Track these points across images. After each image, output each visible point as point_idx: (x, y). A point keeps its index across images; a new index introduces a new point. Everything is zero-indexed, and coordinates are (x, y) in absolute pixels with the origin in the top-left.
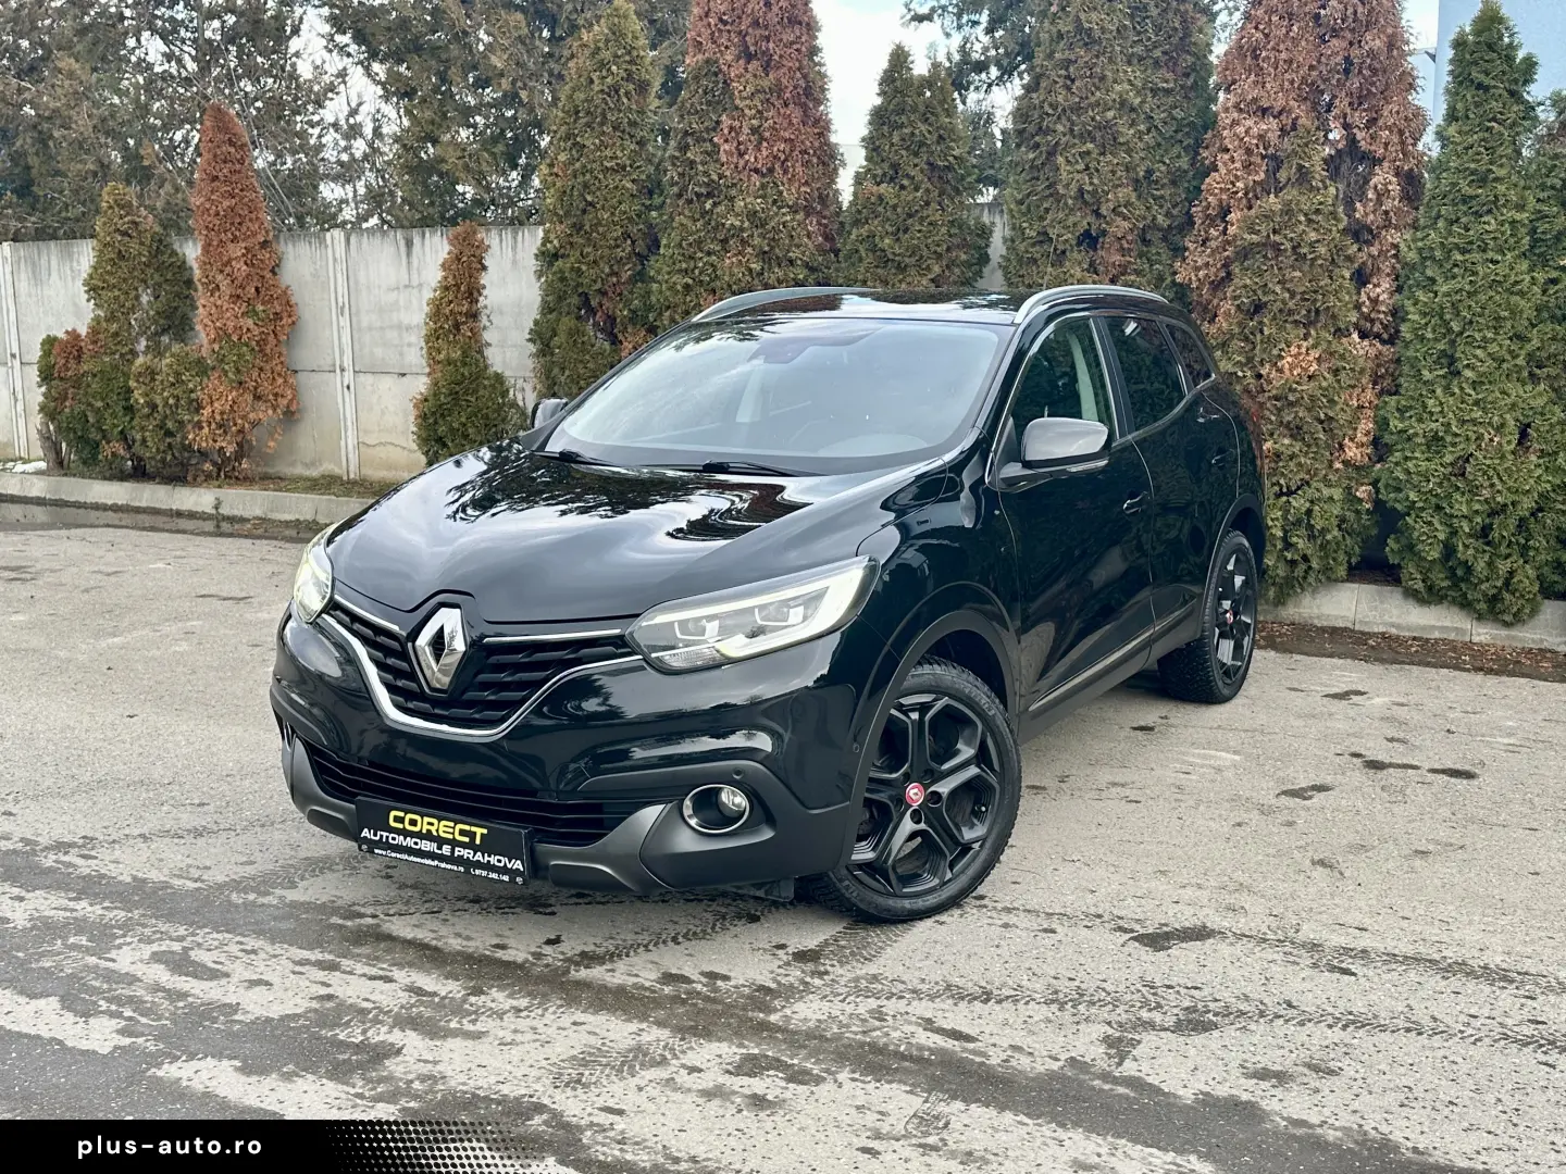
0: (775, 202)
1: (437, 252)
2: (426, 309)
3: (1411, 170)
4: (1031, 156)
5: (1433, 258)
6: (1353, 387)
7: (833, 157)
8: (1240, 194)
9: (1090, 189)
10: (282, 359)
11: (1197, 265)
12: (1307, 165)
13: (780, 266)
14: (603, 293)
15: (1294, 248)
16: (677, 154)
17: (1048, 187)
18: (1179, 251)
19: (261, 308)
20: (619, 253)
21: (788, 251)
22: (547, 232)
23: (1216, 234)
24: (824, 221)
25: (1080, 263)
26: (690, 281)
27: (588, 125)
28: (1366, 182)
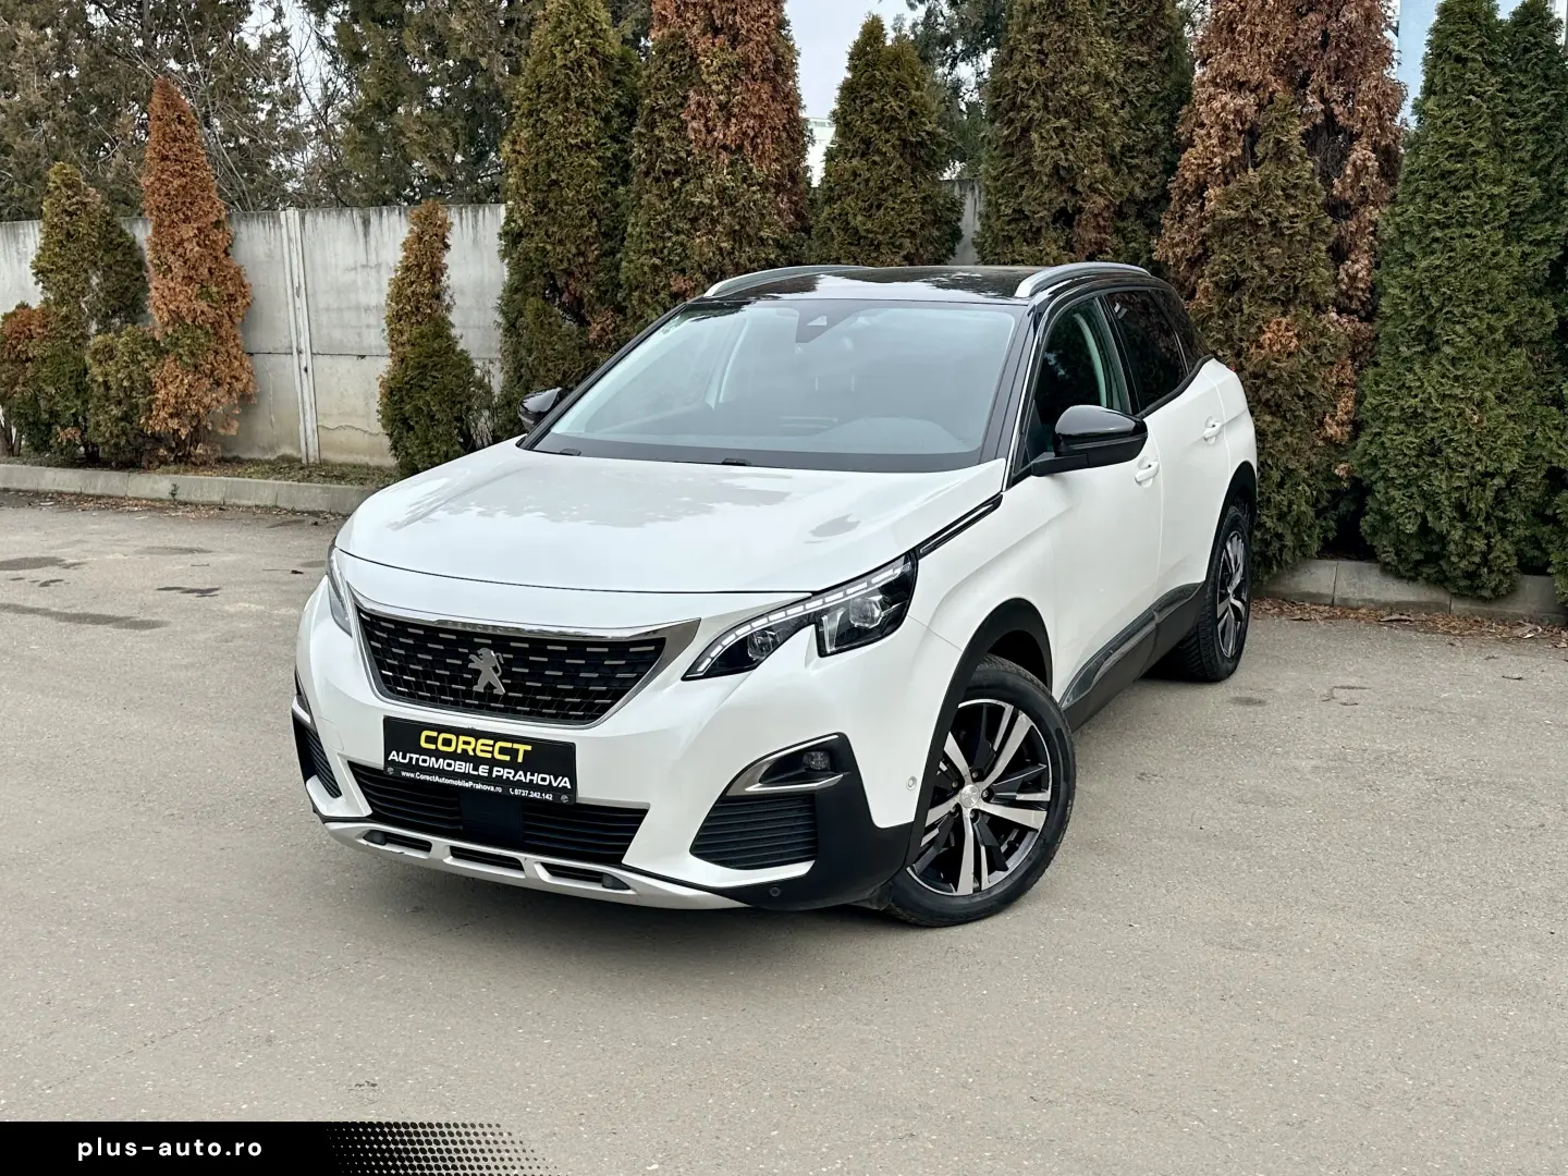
0: (744, 179)
1: (395, 231)
2: (387, 290)
3: (1388, 146)
4: (1006, 133)
5: (1412, 234)
6: (1332, 364)
7: (801, 134)
8: (1217, 170)
9: (1066, 165)
10: (238, 341)
11: (1173, 242)
12: (1285, 139)
13: (750, 246)
14: (570, 274)
15: (1273, 224)
16: (643, 131)
17: (1024, 164)
18: (1154, 227)
19: (215, 289)
20: (586, 232)
21: (760, 230)
22: (510, 211)
23: (1192, 210)
24: (795, 198)
25: (1055, 241)
26: (657, 261)
27: (551, 100)
28: (1345, 156)
